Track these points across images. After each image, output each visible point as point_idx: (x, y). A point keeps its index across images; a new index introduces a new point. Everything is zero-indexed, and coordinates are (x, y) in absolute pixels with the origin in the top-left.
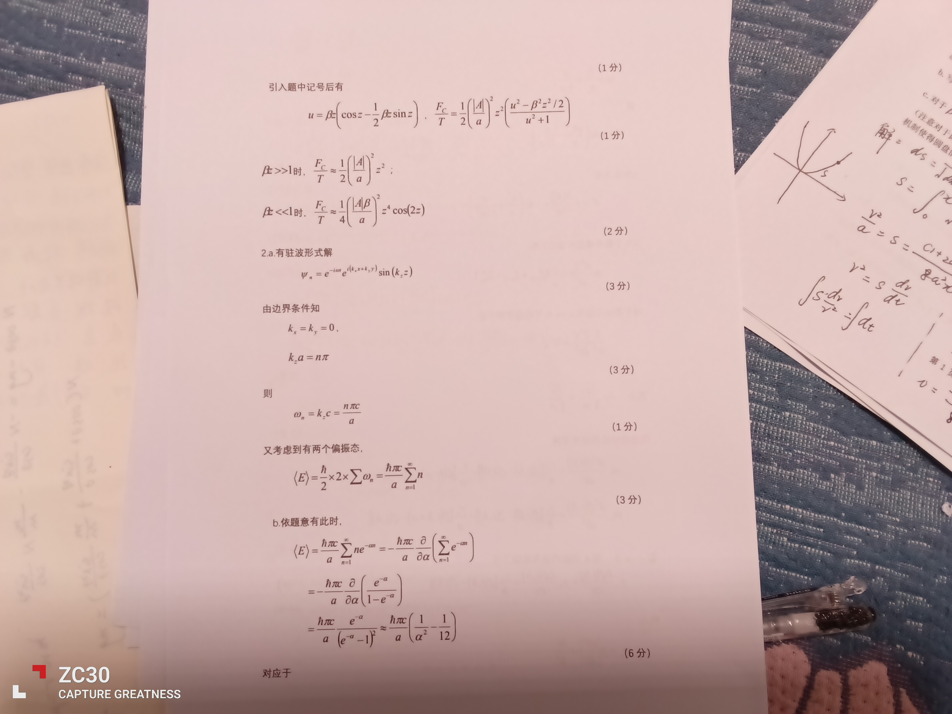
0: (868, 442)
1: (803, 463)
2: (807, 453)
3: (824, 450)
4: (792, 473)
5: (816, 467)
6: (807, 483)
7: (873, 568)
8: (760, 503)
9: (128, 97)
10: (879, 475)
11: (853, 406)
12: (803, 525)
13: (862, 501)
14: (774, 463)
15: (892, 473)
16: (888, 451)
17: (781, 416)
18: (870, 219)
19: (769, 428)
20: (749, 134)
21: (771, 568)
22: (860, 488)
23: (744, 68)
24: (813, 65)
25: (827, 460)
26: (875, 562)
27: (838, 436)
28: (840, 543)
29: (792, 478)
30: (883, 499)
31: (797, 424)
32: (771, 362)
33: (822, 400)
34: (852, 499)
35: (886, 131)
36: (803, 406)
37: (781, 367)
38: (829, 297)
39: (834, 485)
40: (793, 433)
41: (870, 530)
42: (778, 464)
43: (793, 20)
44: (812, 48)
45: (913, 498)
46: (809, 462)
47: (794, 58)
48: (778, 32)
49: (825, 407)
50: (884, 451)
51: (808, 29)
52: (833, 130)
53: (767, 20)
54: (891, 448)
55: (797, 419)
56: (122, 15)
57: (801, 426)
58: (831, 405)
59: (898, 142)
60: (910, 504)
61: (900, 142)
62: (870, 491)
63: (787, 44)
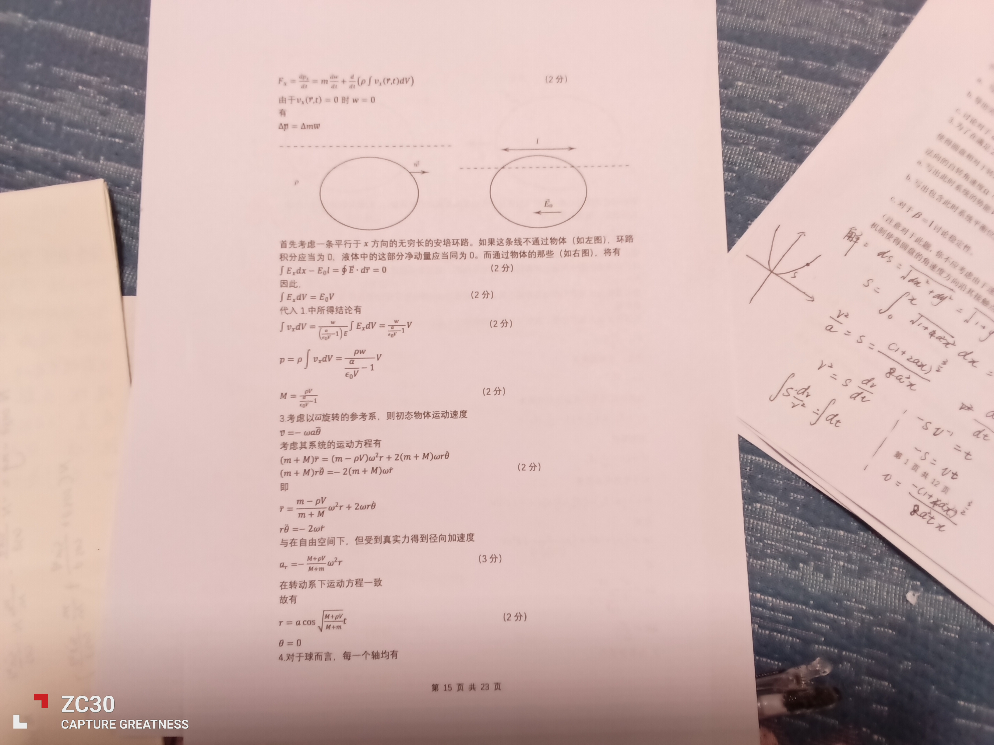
0: (835, 532)
1: (773, 553)
2: (777, 544)
3: (793, 540)
4: (762, 563)
5: (785, 556)
6: (777, 572)
7: (840, 654)
9: (126, 195)
10: (846, 564)
11: (821, 498)
12: (772, 613)
13: (829, 589)
15: (858, 562)
16: (855, 540)
17: (752, 507)
18: (839, 319)
22: (828, 576)
24: (786, 170)
25: (796, 550)
26: (842, 648)
27: (807, 526)
28: (808, 629)
29: (763, 568)
30: (849, 587)
31: (767, 514)
33: (792, 492)
34: (819, 587)
35: (854, 234)
36: (773, 497)
37: (752, 460)
38: (799, 393)
39: (803, 575)
40: (764, 524)
41: (838, 617)
42: (749, 554)
43: (767, 127)
44: (784, 154)
45: (878, 587)
46: (779, 552)
47: (767, 163)
48: (752, 138)
49: (794, 498)
50: (851, 540)
51: (781, 135)
52: (802, 234)
53: (742, 126)
54: (857, 538)
55: (767, 511)
56: (119, 115)
57: (771, 517)
58: (800, 497)
59: (865, 245)
60: (876, 593)
61: (867, 245)
62: (838, 579)
63: (760, 150)
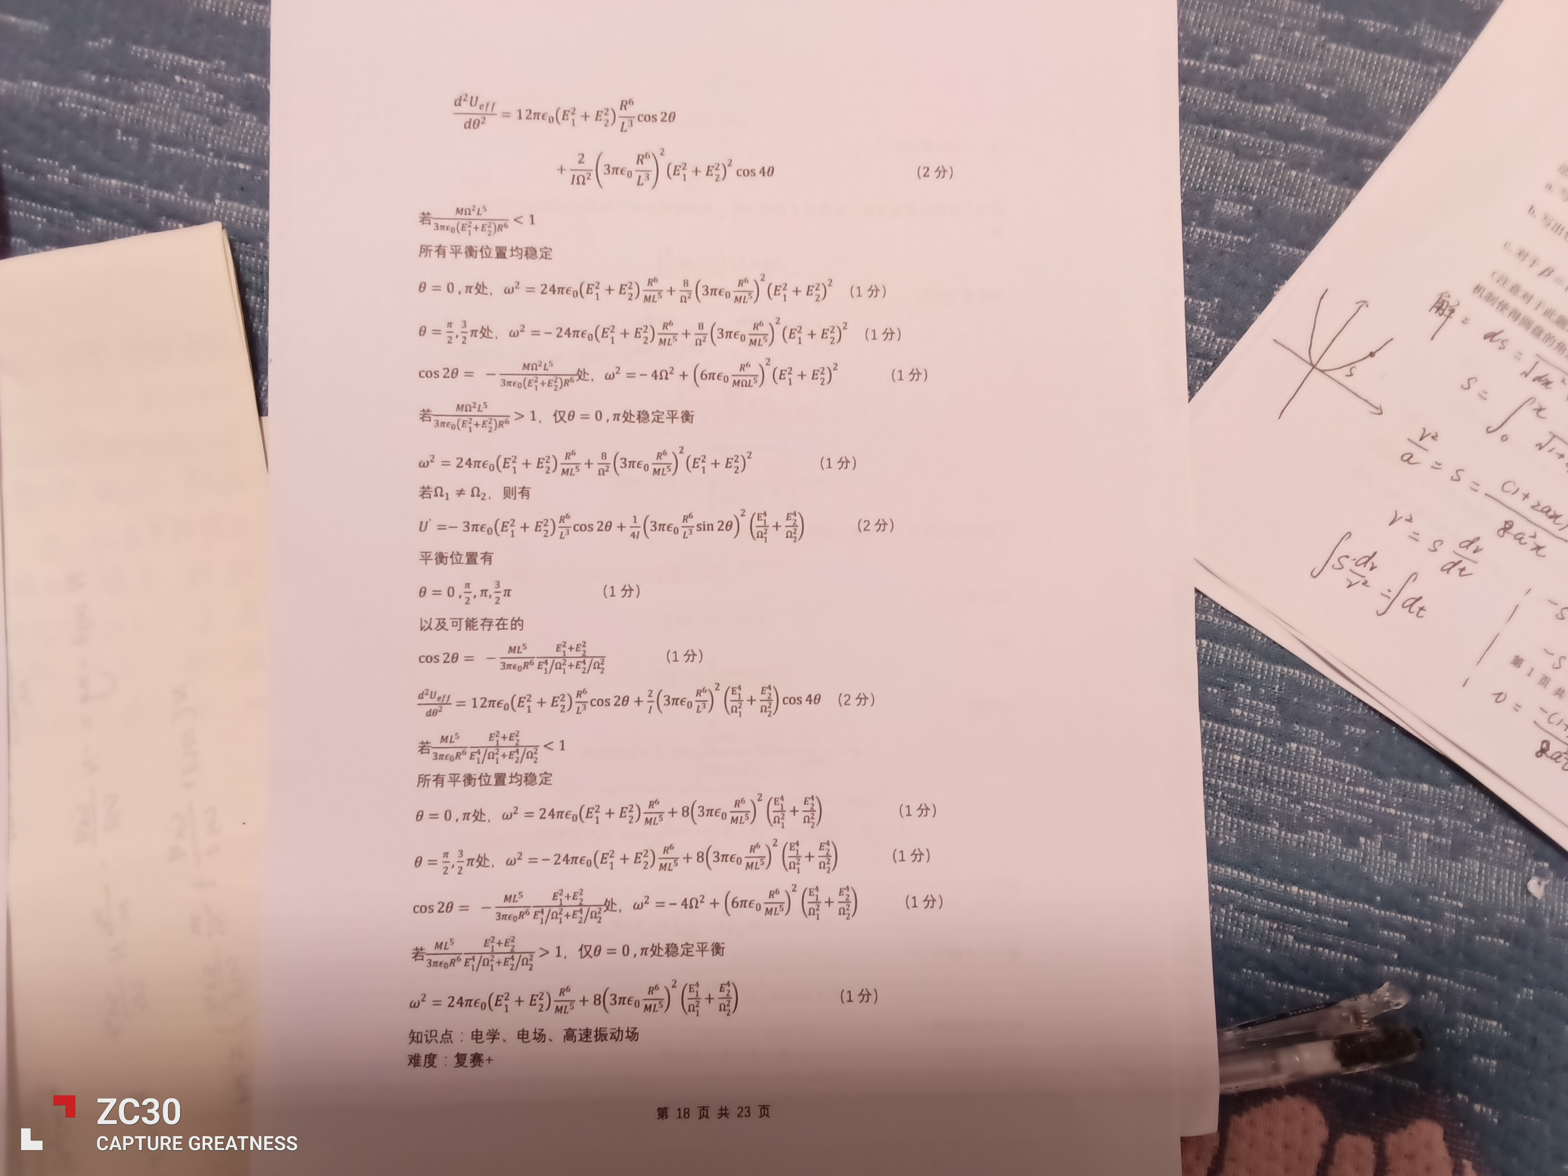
0: (1415, 786)
1: (1318, 821)
2: (1324, 806)
3: (1350, 800)
4: (1301, 837)
5: (1338, 827)
6: (1324, 850)
7: (1422, 980)
8: (1253, 884)
10: (1432, 837)
11: (1394, 732)
12: (1317, 916)
13: (1406, 878)
14: (1275, 822)
15: (1452, 833)
16: (1446, 799)
17: (1285, 749)
18: (1421, 443)
19: (1267, 768)
20: (1234, 308)
21: (1268, 982)
22: (1404, 856)
23: (1226, 203)
24: (1334, 200)
25: (1355, 816)
26: (1425, 969)
27: (1370, 778)
28: (1373, 942)
29: (1302, 845)
30: (1438, 873)
31: (1308, 761)
32: (1269, 665)
33: (1347, 723)
34: (1391, 874)
35: (1445, 304)
36: (1317, 732)
37: (1283, 673)
38: (1358, 564)
39: (1365, 855)
40: (1303, 775)
41: (1419, 921)
42: (1280, 823)
43: (1303, 128)
44: (1332, 173)
45: (1484, 871)
46: (1327, 819)
47: (1303, 188)
48: (1279, 147)
49: (1351, 733)
50: (1440, 799)
51: (1326, 142)
52: (1365, 303)
53: (1262, 128)
54: (1450, 794)
55: (1308, 754)
56: (244, 124)
57: (1315, 764)
58: (1360, 731)
59: (1463, 322)
60: (1479, 881)
61: (1466, 321)
62: (1419, 861)
63: (1293, 166)
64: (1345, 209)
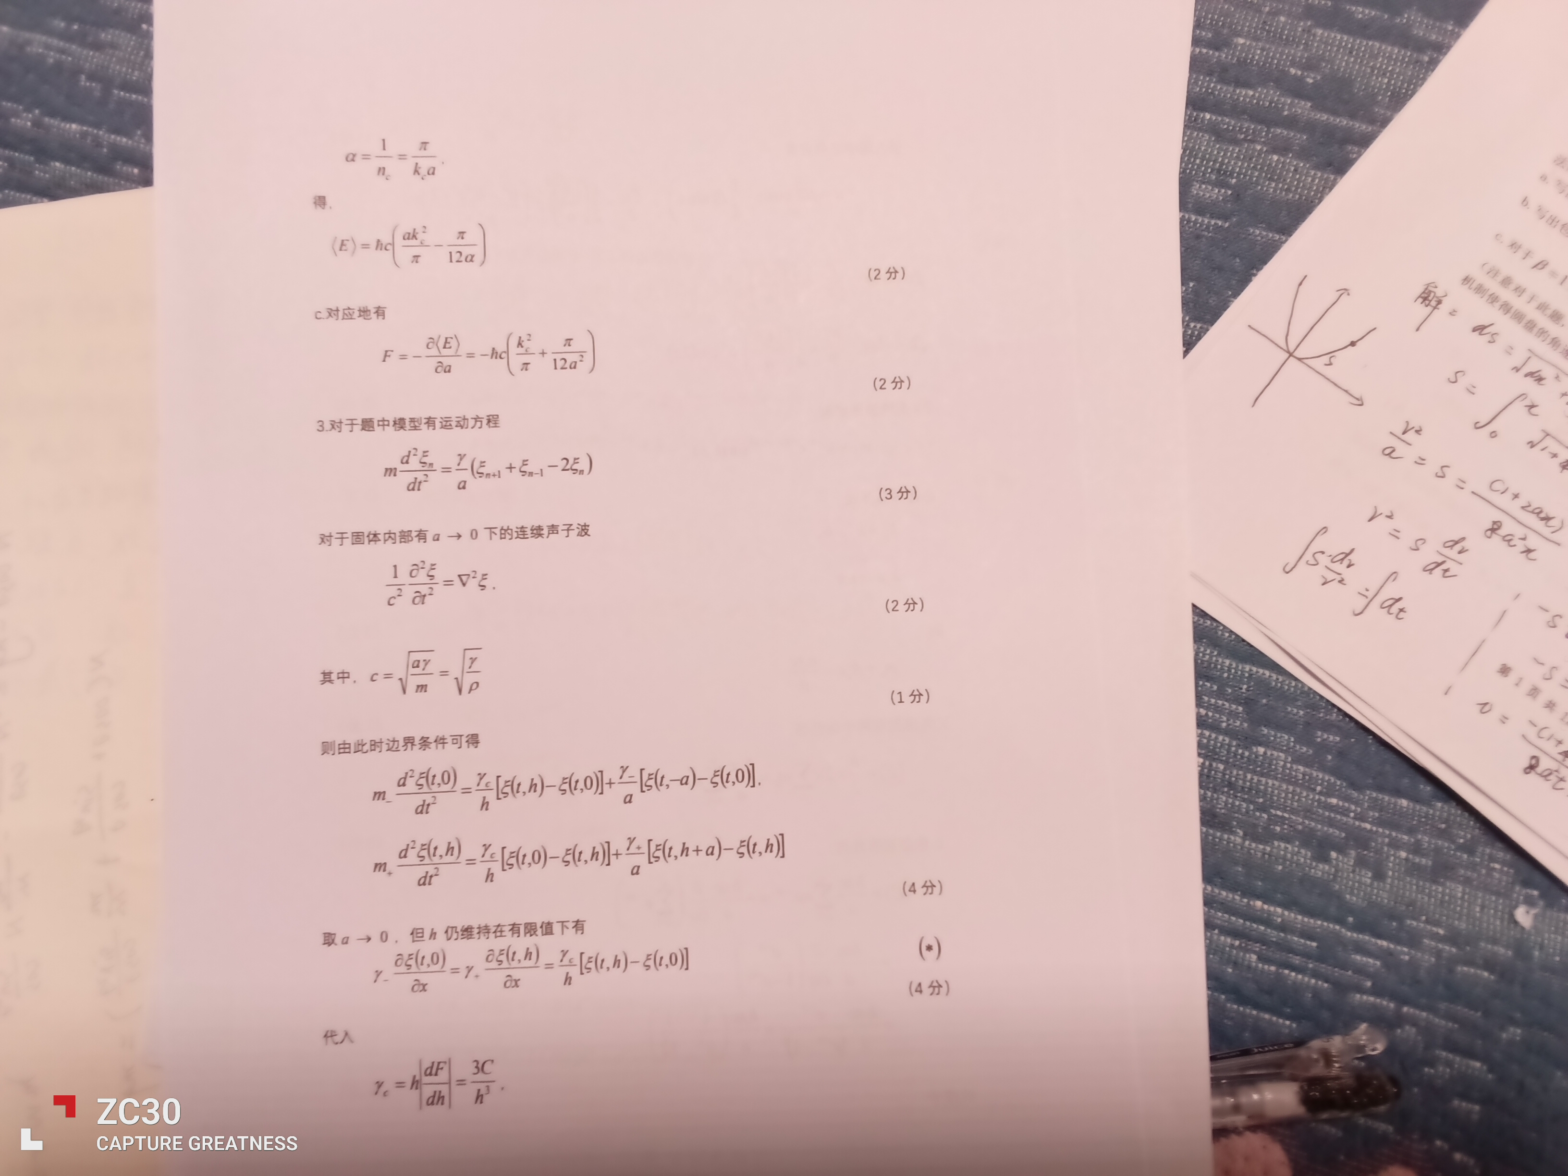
0: (1393, 800)
1: (1286, 831)
2: (1292, 816)
3: (1321, 812)
4: (1267, 847)
5: (1307, 838)
6: (1291, 865)
7: (1398, 1011)
8: (1213, 896)
10: (1411, 856)
11: (1370, 741)
12: (1282, 935)
13: (1381, 899)
14: (1238, 831)
15: (1432, 853)
16: (1427, 816)
17: (1251, 753)
18: (1403, 437)
19: (1231, 773)
20: (1209, 293)
21: (1229, 1005)
22: (1379, 876)
23: (1204, 186)
24: (1317, 185)
25: (1325, 828)
26: (1402, 1001)
27: (1344, 789)
28: (1344, 967)
29: (1267, 856)
30: (1416, 896)
31: (1276, 767)
32: (1237, 664)
33: (1320, 729)
34: (1365, 894)
35: (1432, 294)
36: (1286, 737)
37: (1252, 672)
38: (1335, 560)
39: (1337, 871)
40: (1270, 782)
41: (1395, 947)
42: (1244, 832)
43: (1286, 113)
44: (1315, 159)
45: (1466, 897)
46: (1295, 830)
47: (1285, 173)
48: (1261, 131)
49: (1323, 740)
50: (1420, 816)
51: (1310, 127)
52: (1346, 291)
53: (1244, 112)
54: (1431, 812)
55: (1276, 759)
57: (1283, 771)
58: (1334, 738)
59: (1450, 313)
60: (1461, 906)
61: (1454, 313)
62: (1396, 882)
63: (1274, 151)
64: (1327, 194)
